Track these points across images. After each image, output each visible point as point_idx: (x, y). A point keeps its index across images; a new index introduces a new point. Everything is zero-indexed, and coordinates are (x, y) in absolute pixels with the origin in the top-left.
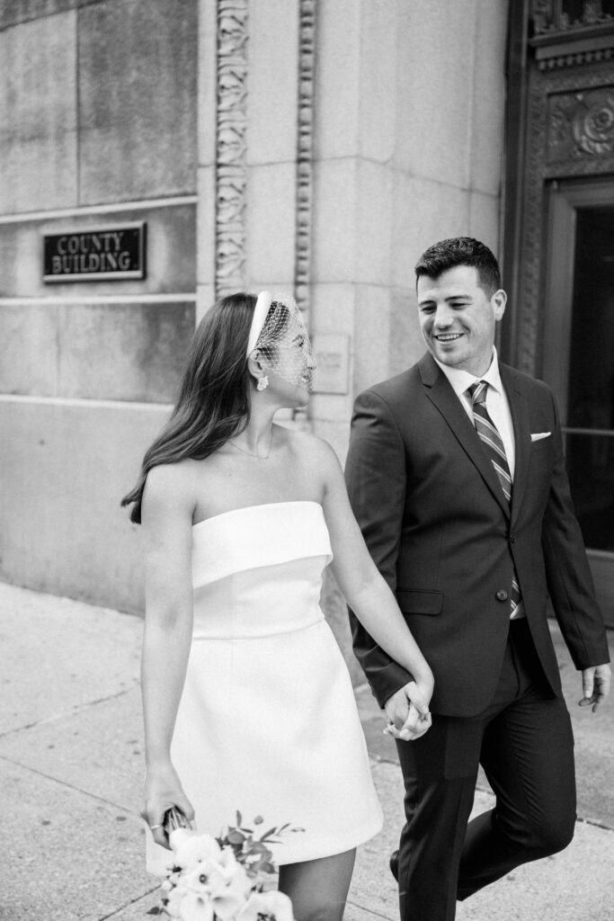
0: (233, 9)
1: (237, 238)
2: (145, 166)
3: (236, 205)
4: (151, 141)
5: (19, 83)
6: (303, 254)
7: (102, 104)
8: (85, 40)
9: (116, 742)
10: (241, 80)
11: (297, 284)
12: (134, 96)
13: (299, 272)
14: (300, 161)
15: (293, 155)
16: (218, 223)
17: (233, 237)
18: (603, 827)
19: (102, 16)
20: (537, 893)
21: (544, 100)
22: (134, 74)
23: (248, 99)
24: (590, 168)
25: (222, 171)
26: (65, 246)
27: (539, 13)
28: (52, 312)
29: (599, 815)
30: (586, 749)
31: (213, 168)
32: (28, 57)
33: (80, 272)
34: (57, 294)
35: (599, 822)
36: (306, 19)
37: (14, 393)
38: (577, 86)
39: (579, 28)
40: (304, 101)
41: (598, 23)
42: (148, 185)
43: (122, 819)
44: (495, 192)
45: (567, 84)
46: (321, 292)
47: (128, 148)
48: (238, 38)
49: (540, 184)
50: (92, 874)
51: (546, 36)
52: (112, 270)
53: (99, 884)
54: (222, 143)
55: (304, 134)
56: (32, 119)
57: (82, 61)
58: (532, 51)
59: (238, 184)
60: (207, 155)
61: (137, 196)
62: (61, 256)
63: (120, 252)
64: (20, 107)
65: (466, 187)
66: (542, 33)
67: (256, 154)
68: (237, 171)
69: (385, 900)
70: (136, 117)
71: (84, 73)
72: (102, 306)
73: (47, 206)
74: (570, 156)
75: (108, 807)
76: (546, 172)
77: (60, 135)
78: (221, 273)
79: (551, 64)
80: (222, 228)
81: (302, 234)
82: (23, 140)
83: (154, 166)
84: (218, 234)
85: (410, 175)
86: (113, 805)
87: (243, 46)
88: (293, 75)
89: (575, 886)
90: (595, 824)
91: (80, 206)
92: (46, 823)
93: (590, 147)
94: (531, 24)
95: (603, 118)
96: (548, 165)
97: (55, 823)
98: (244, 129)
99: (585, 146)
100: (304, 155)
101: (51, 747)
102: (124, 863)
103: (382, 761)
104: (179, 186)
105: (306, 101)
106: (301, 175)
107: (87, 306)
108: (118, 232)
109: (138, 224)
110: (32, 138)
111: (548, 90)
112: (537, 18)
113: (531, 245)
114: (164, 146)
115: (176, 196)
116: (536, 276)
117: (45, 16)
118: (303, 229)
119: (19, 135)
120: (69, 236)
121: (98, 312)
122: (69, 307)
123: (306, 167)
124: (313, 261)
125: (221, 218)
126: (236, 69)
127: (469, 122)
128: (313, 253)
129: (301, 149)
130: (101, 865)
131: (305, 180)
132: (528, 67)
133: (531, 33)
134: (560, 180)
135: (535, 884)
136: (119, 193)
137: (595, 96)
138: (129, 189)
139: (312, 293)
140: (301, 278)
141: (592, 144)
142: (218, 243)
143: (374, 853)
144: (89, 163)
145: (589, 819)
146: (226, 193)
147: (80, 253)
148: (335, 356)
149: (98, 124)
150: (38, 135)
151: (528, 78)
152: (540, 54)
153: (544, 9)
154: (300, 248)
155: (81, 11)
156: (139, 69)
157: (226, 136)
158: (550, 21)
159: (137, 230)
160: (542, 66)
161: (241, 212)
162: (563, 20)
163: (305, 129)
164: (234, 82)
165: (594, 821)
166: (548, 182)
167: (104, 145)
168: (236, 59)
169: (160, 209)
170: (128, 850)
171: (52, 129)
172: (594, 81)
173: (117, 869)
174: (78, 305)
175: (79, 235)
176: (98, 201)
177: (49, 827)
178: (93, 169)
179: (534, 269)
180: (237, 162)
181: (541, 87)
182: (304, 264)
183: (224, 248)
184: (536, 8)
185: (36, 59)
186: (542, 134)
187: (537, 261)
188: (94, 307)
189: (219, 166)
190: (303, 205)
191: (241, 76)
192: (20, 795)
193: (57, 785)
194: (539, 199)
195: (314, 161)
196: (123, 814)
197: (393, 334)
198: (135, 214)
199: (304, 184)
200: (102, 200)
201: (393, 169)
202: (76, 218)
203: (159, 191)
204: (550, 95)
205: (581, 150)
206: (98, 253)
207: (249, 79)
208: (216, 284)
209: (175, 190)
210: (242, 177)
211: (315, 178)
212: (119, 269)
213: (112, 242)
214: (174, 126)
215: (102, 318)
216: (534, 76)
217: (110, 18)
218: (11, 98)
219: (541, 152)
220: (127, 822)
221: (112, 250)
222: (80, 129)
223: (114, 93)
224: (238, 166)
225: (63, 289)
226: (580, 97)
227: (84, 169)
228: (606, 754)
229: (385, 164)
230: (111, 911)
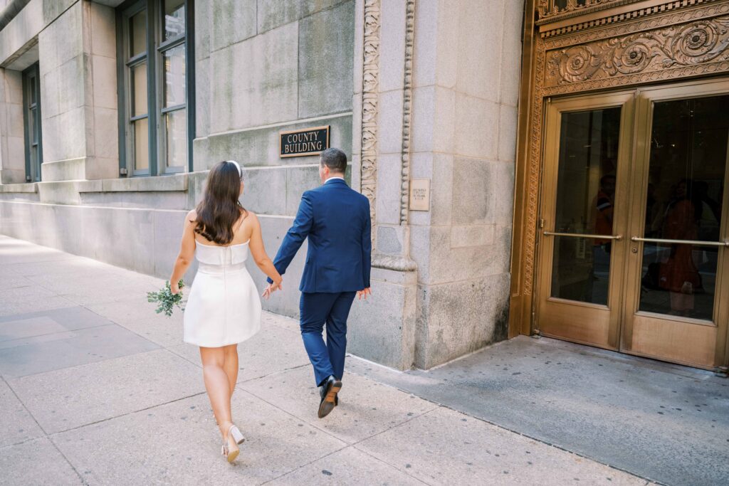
0: (372, 11)
1: (373, 130)
2: (330, 97)
3: (372, 113)
4: (334, 84)
5: (271, 59)
6: (407, 137)
7: (310, 67)
8: (303, 36)
9: (303, 387)
10: (376, 48)
11: (403, 153)
12: (326, 61)
13: (404, 147)
14: (405, 88)
15: (402, 86)
16: (363, 123)
17: (370, 129)
18: (563, 450)
19: (311, 23)
20: (520, 482)
21: (544, 54)
22: (326, 51)
23: (379, 58)
24: (570, 90)
25: (365, 96)
26: (291, 139)
27: (541, 7)
28: (284, 172)
29: (561, 442)
30: (557, 407)
31: (361, 94)
32: (275, 46)
33: (297, 152)
34: (287, 164)
35: (560, 446)
36: (410, 14)
37: (265, 213)
38: (562, 46)
39: (563, 13)
40: (407, 57)
41: (574, 10)
42: (332, 107)
43: (301, 425)
44: (515, 105)
45: (557, 45)
46: (416, 157)
47: (322, 88)
48: (374, 27)
49: (541, 99)
50: (282, 451)
51: (545, 19)
52: (313, 151)
53: (285, 457)
54: (366, 81)
55: (407, 74)
56: (277, 77)
57: (300, 46)
58: (537, 28)
59: (373, 102)
60: (358, 88)
61: (326, 113)
62: (289, 144)
63: (317, 141)
64: (271, 71)
65: (498, 101)
66: (543, 18)
67: (383, 86)
68: (374, 96)
69: (434, 478)
70: (326, 73)
71: (301, 52)
72: (307, 168)
73: (283, 120)
74: (558, 84)
75: (294, 419)
76: (545, 93)
77: (290, 85)
78: (363, 149)
79: (548, 34)
80: (365, 125)
81: (406, 127)
82: (272, 87)
83: (335, 97)
84: (363, 128)
85: (466, 95)
86: (297, 418)
87: (377, 31)
88: (403, 43)
89: (542, 480)
90: (558, 448)
91: (298, 119)
92: (263, 425)
93: (569, 78)
94: (537, 14)
95: (577, 62)
96: (546, 89)
97: (267, 425)
98: (377, 74)
99: (566, 78)
100: (408, 85)
101: (271, 388)
102: (299, 447)
103: (440, 406)
104: (347, 106)
105: (409, 57)
106: (406, 96)
107: (300, 169)
108: (316, 131)
109: (326, 127)
110: (277, 86)
111: (546, 49)
112: (540, 10)
113: (536, 133)
114: (339, 86)
115: (345, 112)
116: (538, 150)
117: (284, 24)
118: (407, 124)
119: (271, 85)
120: (293, 134)
121: (306, 171)
122: (292, 169)
123: (408, 92)
124: (412, 141)
125: (364, 120)
126: (373, 43)
127: (500, 66)
128: (412, 137)
129: (406, 83)
130: (287, 448)
131: (408, 98)
132: (534, 36)
133: (537, 18)
134: (552, 97)
135: (520, 477)
136: (317, 112)
137: (573, 51)
138: (322, 109)
139: (411, 158)
140: (405, 150)
141: (571, 77)
142: (362, 133)
143: (431, 453)
144: (303, 97)
145: (555, 445)
146: (367, 107)
147: (298, 142)
148: (423, 190)
149: (308, 78)
150: (279, 85)
151: (534, 43)
152: (541, 29)
153: (544, 5)
154: (405, 134)
155: (301, 21)
156: (328, 48)
157: (368, 78)
158: (548, 10)
159: (326, 129)
160: (543, 35)
161: (375, 117)
162: (556, 9)
163: (408, 72)
164: (372, 49)
165: (558, 446)
166: (545, 98)
167: (311, 88)
168: (373, 38)
169: (337, 118)
170: (302, 441)
171: (286, 82)
172: (573, 42)
173: (295, 450)
174: (296, 168)
175: (297, 133)
176: (307, 116)
177: (264, 426)
178: (305, 100)
179: (537, 146)
180: (373, 91)
181: (541, 47)
182: (407, 143)
183: (366, 136)
184: (539, 4)
185: (279, 46)
186: (543, 72)
187: (539, 142)
188: (304, 169)
189: (364, 93)
190: (407, 112)
191: (376, 46)
192: (252, 410)
193: (271, 406)
194: (541, 108)
195: (413, 89)
196: (302, 423)
197: (454, 180)
198: (325, 122)
199: (407, 101)
200: (308, 116)
201: (456, 91)
202: (296, 125)
203: (337, 110)
204: (547, 51)
205: (564, 80)
206: (306, 142)
207: (380, 48)
208: (362, 154)
209: (345, 109)
210: (375, 98)
211: (413, 97)
212: (317, 150)
213: (313, 136)
214: (344, 76)
215: (307, 174)
216: (538, 41)
217: (314, 23)
218: (267, 67)
219: (542, 82)
220: (303, 427)
221: (313, 141)
222: (299, 80)
223: (316, 61)
224: (374, 93)
225: (289, 161)
226: (564, 51)
227: (301, 100)
228: (569, 410)
229: (451, 89)
230: (289, 471)
